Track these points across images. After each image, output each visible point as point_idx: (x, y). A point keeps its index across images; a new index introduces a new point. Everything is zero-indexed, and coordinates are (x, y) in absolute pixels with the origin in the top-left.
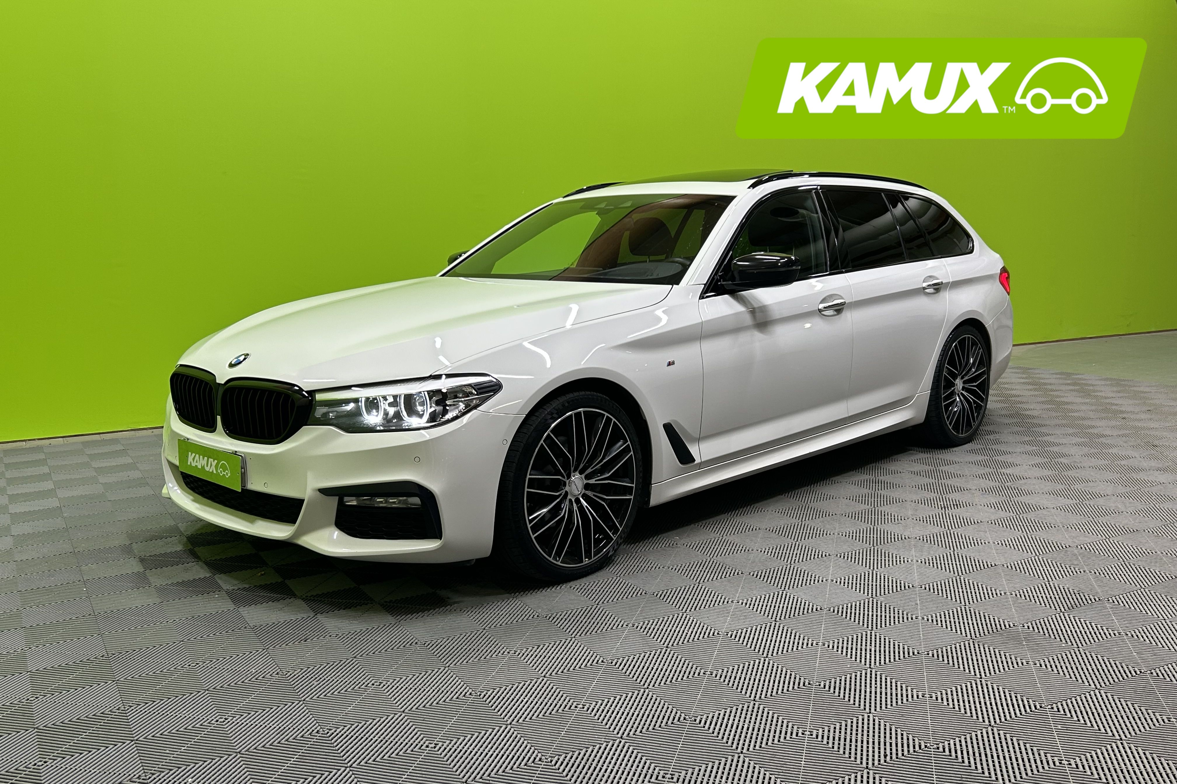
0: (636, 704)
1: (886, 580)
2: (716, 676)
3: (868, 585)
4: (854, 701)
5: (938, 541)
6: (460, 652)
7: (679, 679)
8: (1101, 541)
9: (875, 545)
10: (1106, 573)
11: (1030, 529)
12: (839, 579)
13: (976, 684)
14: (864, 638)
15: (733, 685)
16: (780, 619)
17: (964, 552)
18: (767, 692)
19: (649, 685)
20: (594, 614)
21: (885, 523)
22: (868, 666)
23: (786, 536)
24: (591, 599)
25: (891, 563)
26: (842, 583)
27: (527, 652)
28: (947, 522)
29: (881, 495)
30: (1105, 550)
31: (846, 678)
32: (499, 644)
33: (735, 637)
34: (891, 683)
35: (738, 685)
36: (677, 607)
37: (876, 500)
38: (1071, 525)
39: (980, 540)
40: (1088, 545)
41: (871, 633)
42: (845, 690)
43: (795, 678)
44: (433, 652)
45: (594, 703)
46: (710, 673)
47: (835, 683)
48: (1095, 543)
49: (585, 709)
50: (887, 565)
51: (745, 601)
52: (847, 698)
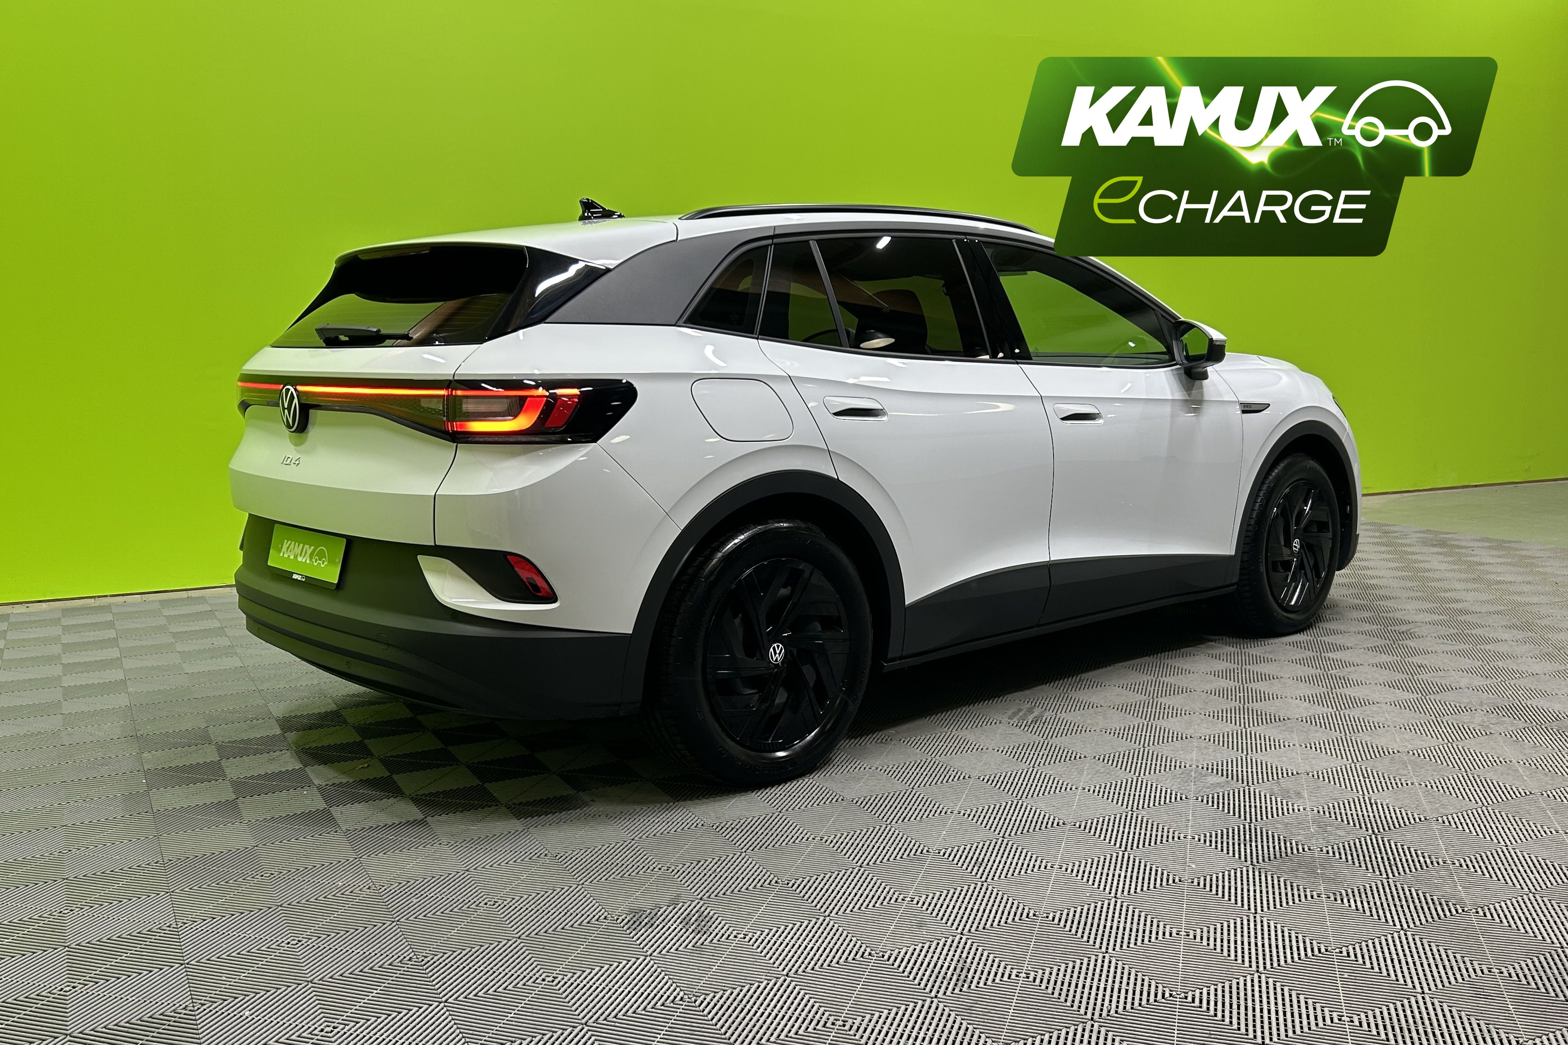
0: (811, 935)
1: (1154, 789)
2: (918, 902)
3: (1129, 795)
4: (1089, 938)
5: (1228, 741)
6: (599, 867)
7: (870, 906)
8: (1441, 747)
9: (1146, 745)
10: (1440, 787)
11: (1351, 728)
12: (1093, 787)
13: (1248, 920)
14: (1113, 861)
15: (938, 914)
16: (1010, 835)
17: (1259, 757)
18: (979, 923)
19: (831, 912)
20: (774, 823)
21: (1163, 718)
22: (1113, 894)
23: (1033, 732)
24: (773, 805)
25: (1163, 768)
26: (1097, 791)
27: (683, 869)
28: (1244, 718)
29: (1163, 683)
30: (1444, 757)
31: (1082, 909)
32: (650, 858)
33: (949, 856)
34: (1140, 916)
35: (944, 915)
36: (881, 817)
37: (1156, 689)
38: (1406, 725)
39: (1284, 742)
40: (1424, 750)
41: (1124, 854)
42: (1079, 924)
43: (1018, 908)
44: (565, 866)
45: (759, 933)
46: (910, 899)
47: (1068, 915)
48: (1432, 748)
49: (748, 938)
50: (1157, 771)
51: (968, 812)
52: (1079, 934)
